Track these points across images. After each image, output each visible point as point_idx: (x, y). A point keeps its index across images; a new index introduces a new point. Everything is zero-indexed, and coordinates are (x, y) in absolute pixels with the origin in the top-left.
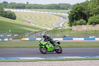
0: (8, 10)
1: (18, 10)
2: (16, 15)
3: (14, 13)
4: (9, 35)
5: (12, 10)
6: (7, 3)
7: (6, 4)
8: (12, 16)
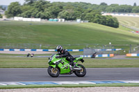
0: (108, 14)
1: (122, 15)
2: (119, 22)
3: (115, 19)
4: (108, 50)
5: (113, 14)
6: (106, 4)
7: (104, 6)
8: (113, 24)
